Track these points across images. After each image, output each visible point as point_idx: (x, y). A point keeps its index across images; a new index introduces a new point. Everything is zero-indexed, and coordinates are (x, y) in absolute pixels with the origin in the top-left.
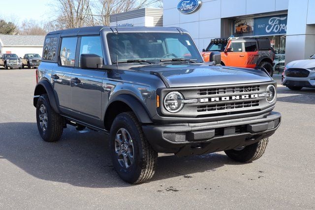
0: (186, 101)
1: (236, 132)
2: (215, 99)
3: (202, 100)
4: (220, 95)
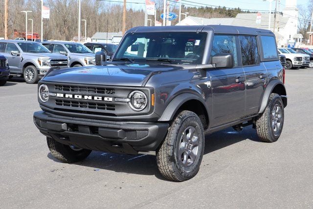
2: (69, 95)
3: (58, 95)
4: (74, 92)
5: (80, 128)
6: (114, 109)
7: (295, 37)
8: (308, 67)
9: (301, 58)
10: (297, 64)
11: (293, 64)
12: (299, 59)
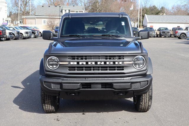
0: (61, 63)
1: (102, 87)
2: (82, 63)
3: (72, 63)
4: (87, 60)
5: (92, 86)
6: (123, 70)
7: (7, 20)
8: (30, 38)
9: (28, 32)
10: (26, 36)
11: (24, 36)
12: (27, 33)
